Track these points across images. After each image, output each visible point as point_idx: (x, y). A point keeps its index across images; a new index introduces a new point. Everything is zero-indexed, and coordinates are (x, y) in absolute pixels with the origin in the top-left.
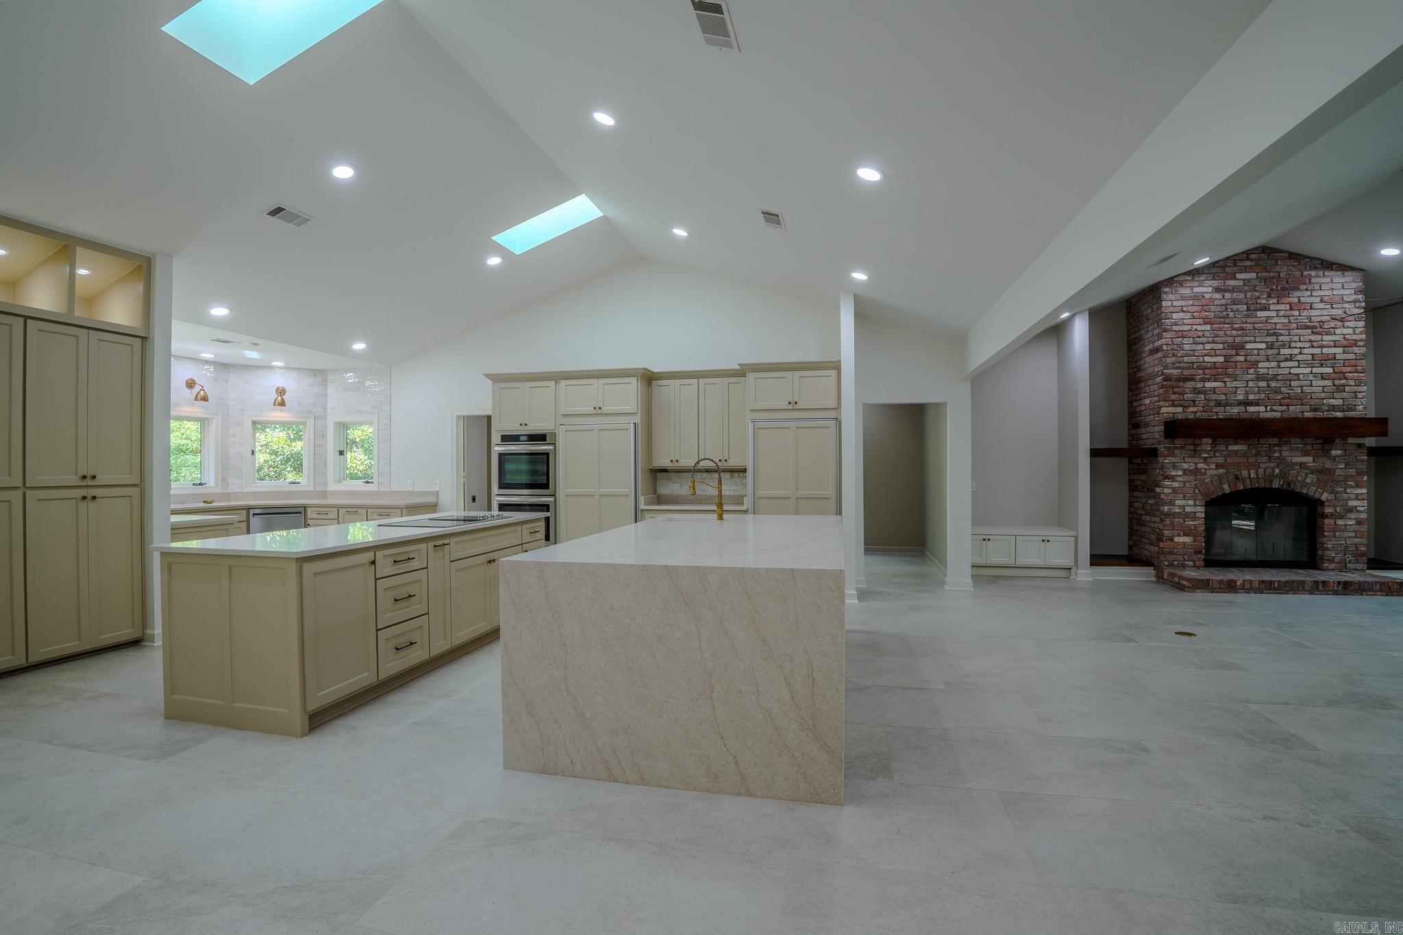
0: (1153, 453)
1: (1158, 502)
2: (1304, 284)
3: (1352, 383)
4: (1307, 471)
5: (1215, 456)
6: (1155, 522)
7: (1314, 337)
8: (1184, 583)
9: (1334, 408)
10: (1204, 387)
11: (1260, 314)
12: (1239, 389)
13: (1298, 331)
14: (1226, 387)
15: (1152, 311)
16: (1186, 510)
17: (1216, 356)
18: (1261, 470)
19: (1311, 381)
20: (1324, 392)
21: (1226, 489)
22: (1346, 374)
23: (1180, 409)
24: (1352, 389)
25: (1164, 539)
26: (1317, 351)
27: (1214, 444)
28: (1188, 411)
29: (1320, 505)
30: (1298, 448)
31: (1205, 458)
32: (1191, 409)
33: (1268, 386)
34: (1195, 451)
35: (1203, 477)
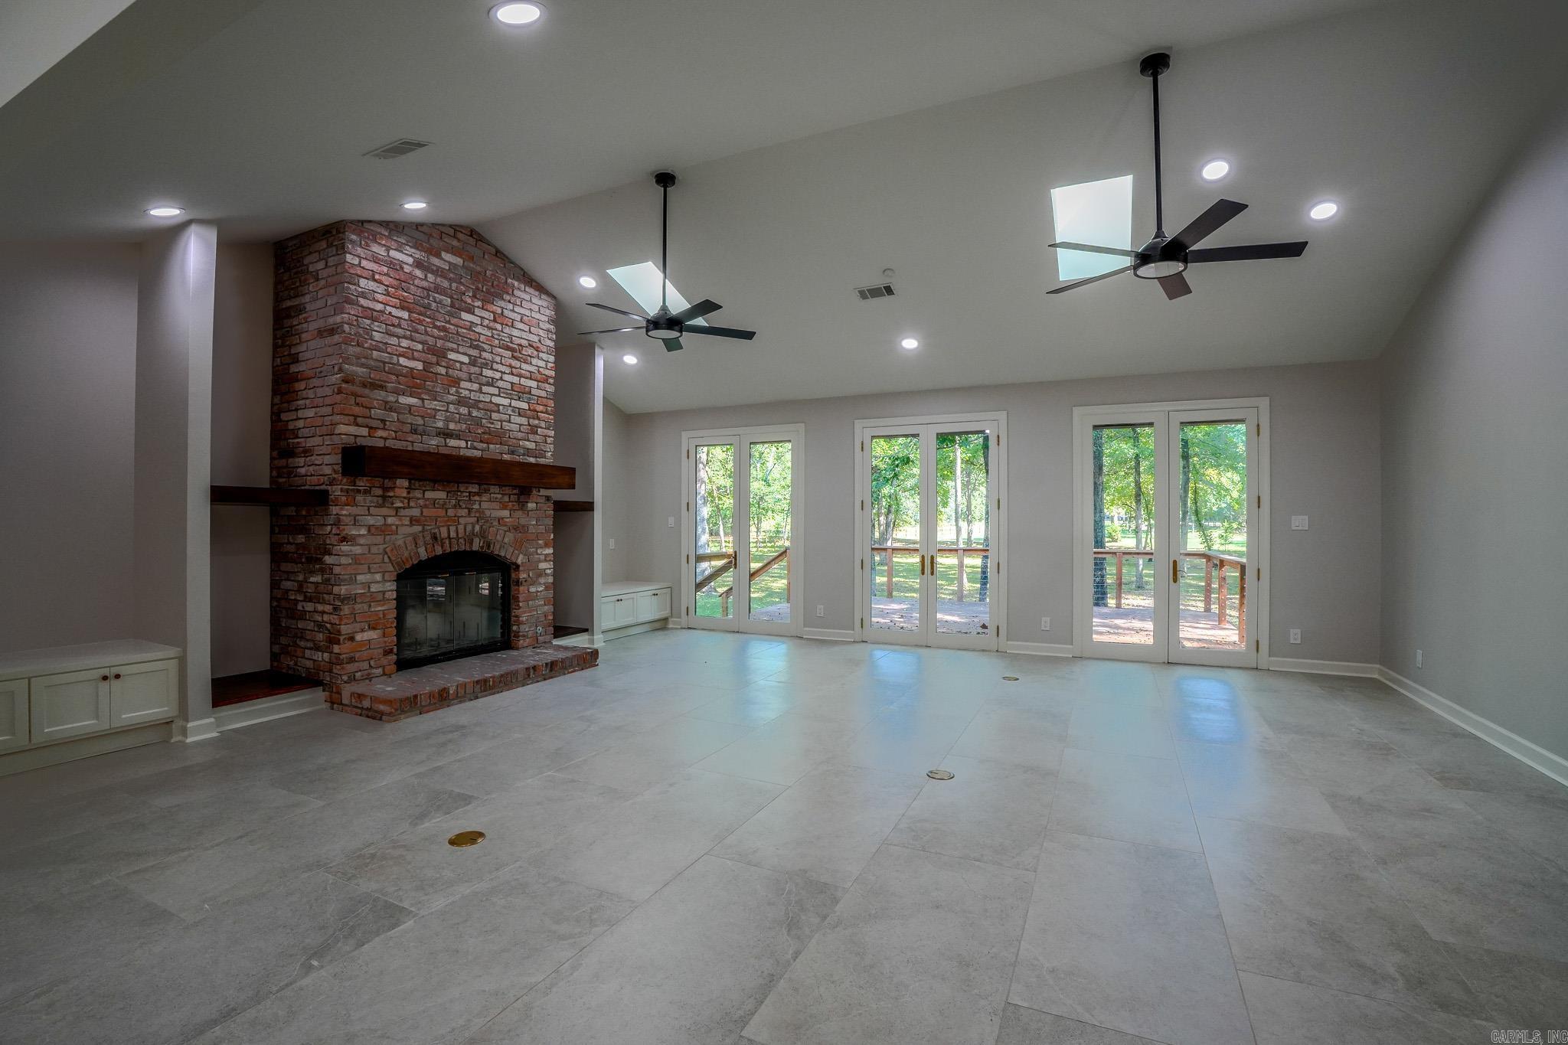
0: (320, 499)
1: (329, 580)
2: (508, 293)
3: (543, 424)
4: (505, 528)
5: (409, 507)
6: (323, 612)
7: (515, 363)
8: (382, 707)
9: (528, 452)
10: (397, 402)
11: (465, 316)
12: (439, 413)
13: (500, 350)
14: (424, 407)
15: (326, 266)
16: (372, 590)
17: (414, 359)
18: (461, 527)
19: (510, 415)
20: (520, 431)
21: (423, 554)
22: (539, 414)
23: (364, 431)
24: (543, 432)
25: (342, 638)
26: (515, 380)
27: (409, 489)
28: (376, 435)
29: (514, 569)
30: (496, 498)
31: (397, 509)
32: (380, 433)
33: (470, 413)
34: (384, 497)
35: (393, 537)
